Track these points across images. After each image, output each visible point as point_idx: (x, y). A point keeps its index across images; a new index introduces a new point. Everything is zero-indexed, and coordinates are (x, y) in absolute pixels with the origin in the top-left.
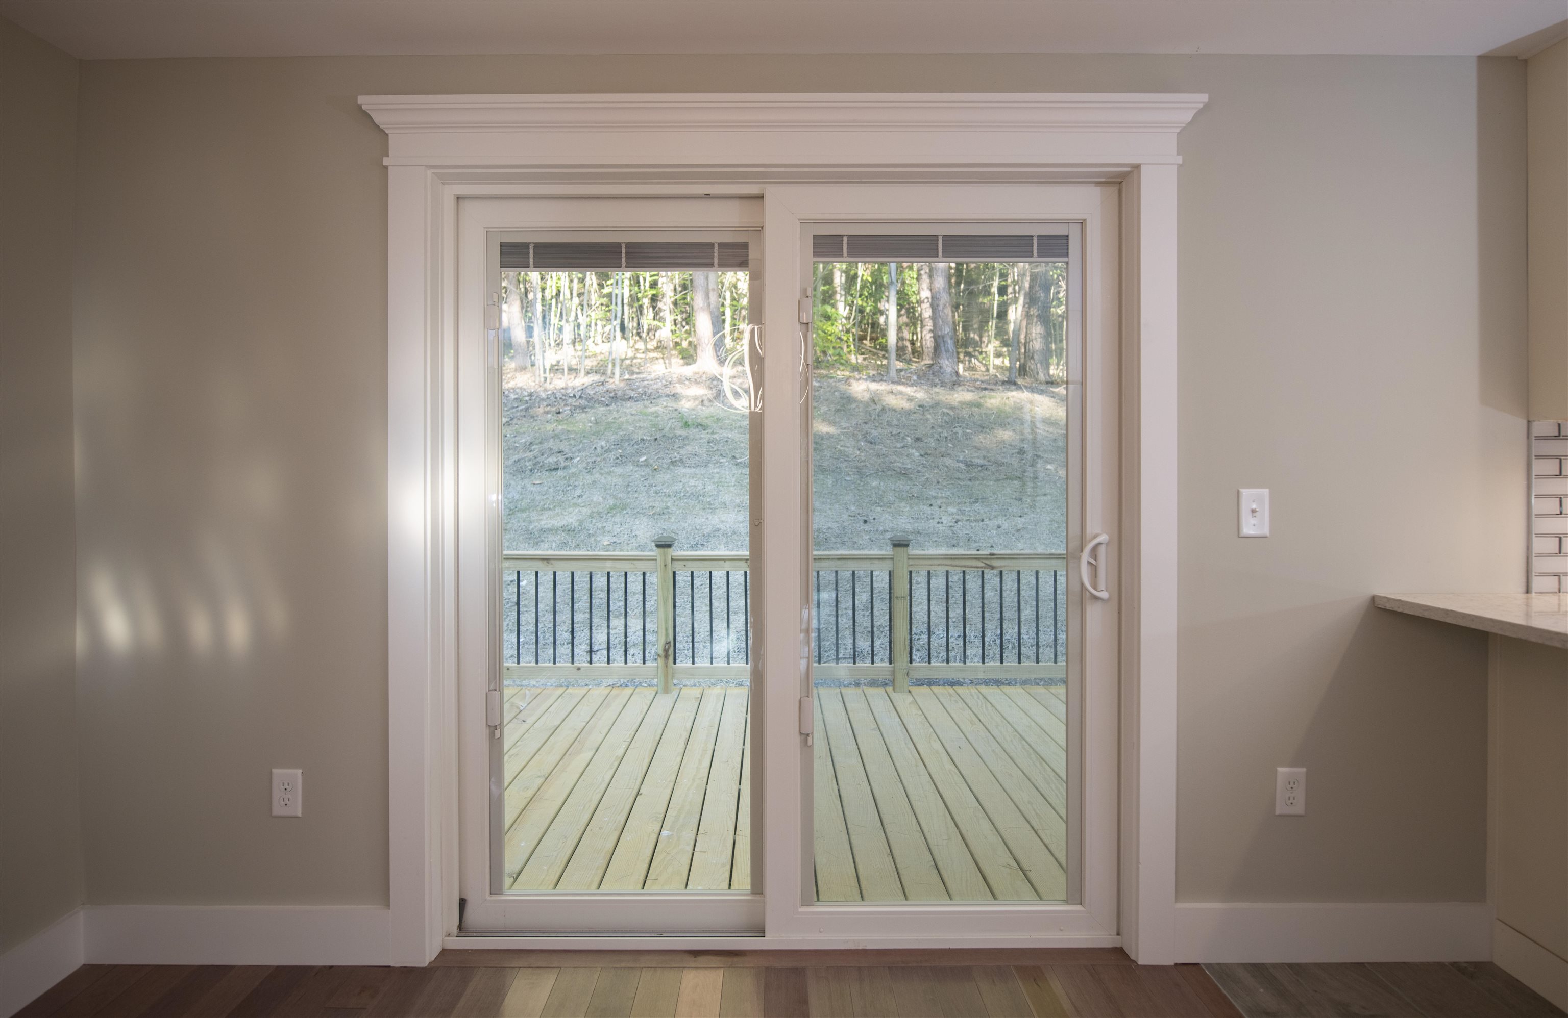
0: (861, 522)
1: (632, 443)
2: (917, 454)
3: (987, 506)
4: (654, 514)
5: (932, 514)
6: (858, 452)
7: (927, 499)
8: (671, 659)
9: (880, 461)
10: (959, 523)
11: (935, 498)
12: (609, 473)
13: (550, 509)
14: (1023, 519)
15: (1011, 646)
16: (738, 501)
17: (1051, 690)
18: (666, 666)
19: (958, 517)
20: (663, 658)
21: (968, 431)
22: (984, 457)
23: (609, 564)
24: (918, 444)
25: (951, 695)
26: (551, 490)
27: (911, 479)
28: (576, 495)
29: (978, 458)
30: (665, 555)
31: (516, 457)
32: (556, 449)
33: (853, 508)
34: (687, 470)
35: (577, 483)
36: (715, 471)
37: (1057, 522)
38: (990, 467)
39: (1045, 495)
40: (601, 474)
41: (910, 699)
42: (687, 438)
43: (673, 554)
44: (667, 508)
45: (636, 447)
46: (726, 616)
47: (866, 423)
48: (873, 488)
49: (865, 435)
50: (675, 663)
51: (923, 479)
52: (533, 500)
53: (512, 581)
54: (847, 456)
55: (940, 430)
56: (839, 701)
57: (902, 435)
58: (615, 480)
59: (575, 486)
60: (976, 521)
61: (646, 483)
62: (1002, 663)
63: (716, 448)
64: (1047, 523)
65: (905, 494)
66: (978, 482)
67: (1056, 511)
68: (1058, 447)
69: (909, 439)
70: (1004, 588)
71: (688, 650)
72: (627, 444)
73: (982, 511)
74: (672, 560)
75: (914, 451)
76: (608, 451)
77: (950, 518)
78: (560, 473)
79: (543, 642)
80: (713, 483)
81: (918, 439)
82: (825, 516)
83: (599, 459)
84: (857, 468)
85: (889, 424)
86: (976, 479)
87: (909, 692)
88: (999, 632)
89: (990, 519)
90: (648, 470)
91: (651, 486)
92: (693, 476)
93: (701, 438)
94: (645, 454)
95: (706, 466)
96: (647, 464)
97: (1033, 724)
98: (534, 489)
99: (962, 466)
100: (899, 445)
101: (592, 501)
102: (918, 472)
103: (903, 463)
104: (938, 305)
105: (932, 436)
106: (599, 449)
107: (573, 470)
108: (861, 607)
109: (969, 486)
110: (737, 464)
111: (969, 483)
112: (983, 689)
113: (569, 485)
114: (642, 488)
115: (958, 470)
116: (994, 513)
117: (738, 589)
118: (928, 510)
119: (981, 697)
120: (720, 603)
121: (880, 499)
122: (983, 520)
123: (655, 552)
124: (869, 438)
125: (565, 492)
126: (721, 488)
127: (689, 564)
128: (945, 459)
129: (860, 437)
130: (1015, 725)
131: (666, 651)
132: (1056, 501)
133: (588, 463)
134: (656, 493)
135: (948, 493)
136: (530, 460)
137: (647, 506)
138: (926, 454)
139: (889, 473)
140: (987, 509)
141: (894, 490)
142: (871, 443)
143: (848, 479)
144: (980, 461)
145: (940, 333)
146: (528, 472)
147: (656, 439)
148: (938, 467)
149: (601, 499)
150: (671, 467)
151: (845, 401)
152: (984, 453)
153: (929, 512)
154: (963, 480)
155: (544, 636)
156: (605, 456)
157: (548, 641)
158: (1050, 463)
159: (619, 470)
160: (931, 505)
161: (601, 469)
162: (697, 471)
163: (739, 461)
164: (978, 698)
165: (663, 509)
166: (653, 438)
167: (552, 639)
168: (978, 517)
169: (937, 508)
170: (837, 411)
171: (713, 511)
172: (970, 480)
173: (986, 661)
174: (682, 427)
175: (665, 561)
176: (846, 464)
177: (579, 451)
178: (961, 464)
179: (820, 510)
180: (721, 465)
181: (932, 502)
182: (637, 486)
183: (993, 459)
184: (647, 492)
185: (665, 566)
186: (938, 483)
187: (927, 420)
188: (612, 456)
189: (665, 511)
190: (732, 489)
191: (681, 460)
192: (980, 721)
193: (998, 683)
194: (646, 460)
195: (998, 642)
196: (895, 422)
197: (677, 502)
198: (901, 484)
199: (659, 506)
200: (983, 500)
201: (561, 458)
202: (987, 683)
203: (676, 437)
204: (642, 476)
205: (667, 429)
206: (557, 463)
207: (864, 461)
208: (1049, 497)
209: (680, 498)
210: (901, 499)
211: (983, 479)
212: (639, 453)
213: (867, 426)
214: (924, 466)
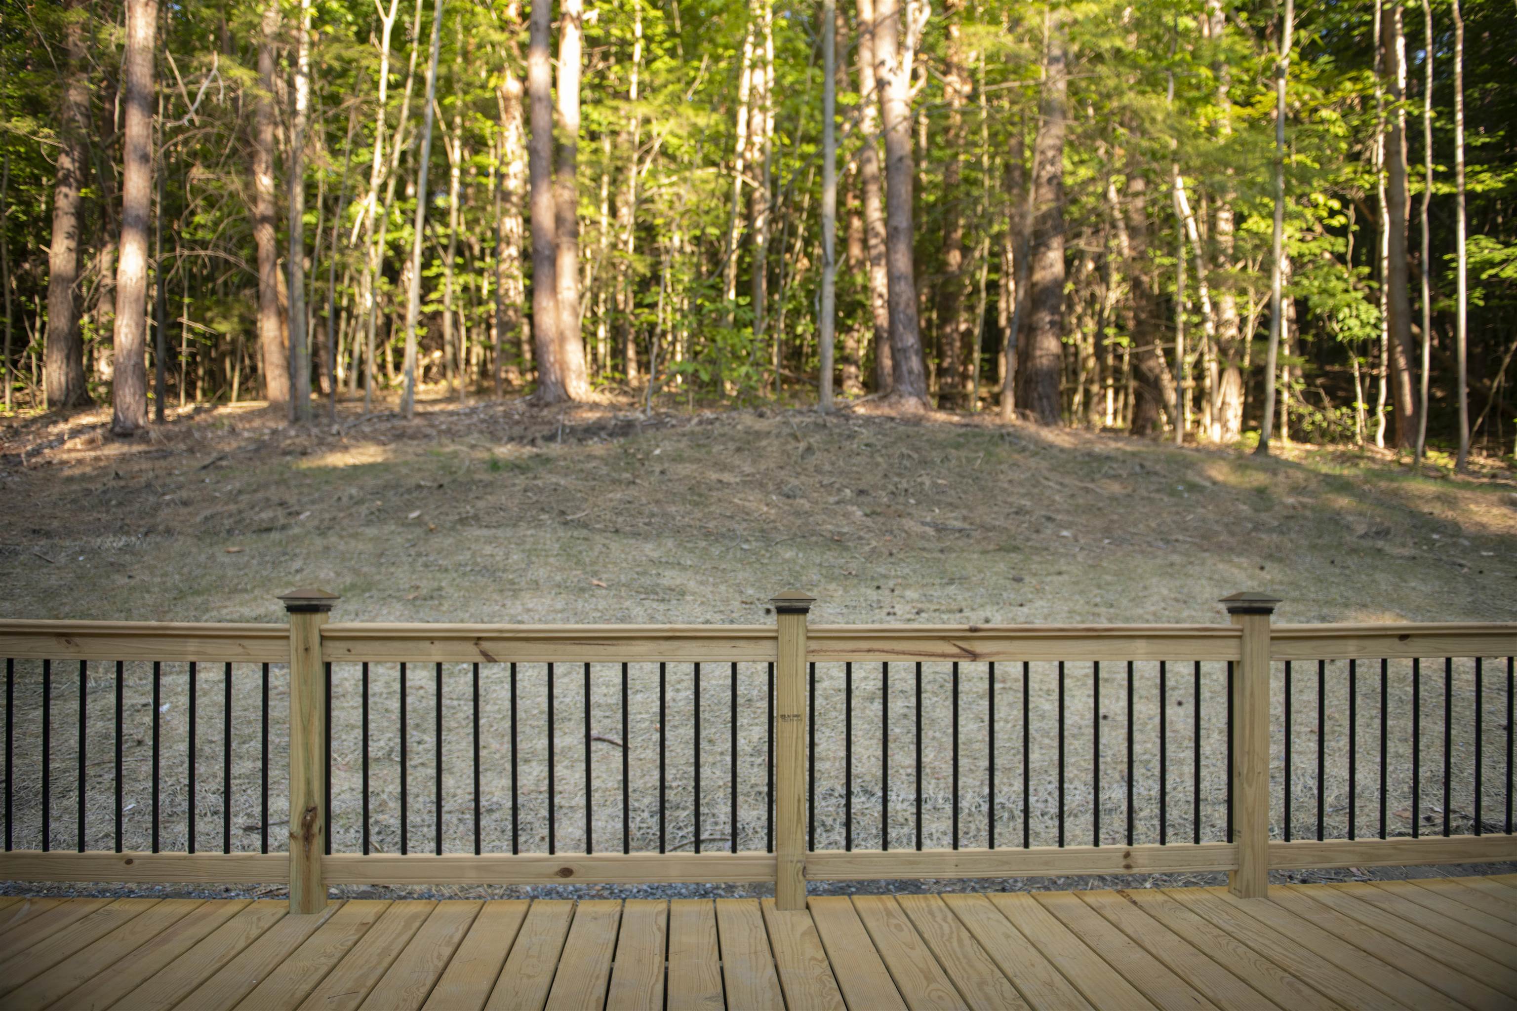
0: (762, 613)
1: (401, 490)
2: (859, 513)
3: (968, 590)
4: (415, 598)
5: (879, 601)
6: (765, 509)
7: (873, 579)
8: (318, 842)
9: (799, 522)
10: (923, 615)
11: (885, 577)
12: (355, 536)
13: (245, 591)
14: (1025, 610)
15: (1006, 815)
16: (558, 578)
17: (1087, 899)
18: (308, 858)
19: (920, 605)
20: (301, 842)
21: (940, 481)
22: (965, 518)
23: (192, 646)
24: (862, 499)
25: (889, 914)
26: (255, 562)
27: (847, 549)
28: (293, 570)
29: (956, 519)
30: (306, 629)
31: (208, 512)
32: (275, 499)
33: (750, 591)
34: (485, 532)
35: (298, 551)
36: (529, 532)
37: (1080, 614)
38: (973, 533)
39: (1060, 573)
40: (341, 537)
41: (806, 922)
42: (491, 484)
43: (325, 626)
44: (440, 589)
45: (406, 496)
46: (509, 767)
47: (781, 468)
48: (786, 561)
49: (779, 486)
50: (328, 851)
51: (867, 548)
52: (222, 578)
53: (145, 705)
54: (747, 514)
55: (896, 479)
56: (659, 929)
57: (837, 486)
58: (361, 546)
59: (295, 555)
60: (950, 611)
61: (413, 551)
62: (991, 846)
63: (535, 498)
64: (1064, 615)
65: (837, 571)
66: (954, 555)
67: (1077, 597)
68: (1078, 506)
69: (848, 491)
70: (996, 717)
71: (429, 826)
72: (392, 493)
73: (960, 598)
74: (323, 638)
75: (855, 508)
76: (360, 502)
77: (908, 608)
78: (275, 536)
79: (169, 811)
80: (523, 551)
81: (861, 492)
82: (702, 603)
83: (341, 515)
84: (762, 531)
85: (818, 470)
86: (951, 550)
87: (808, 907)
88: (986, 791)
89: (973, 609)
90: (419, 531)
91: (419, 555)
92: (489, 541)
93: (514, 485)
94: (418, 507)
95: (515, 525)
96: (419, 521)
97: (1057, 977)
98: (227, 560)
99: (931, 531)
100: (832, 499)
101: (317, 578)
102: (860, 538)
103: (837, 525)
104: (897, 304)
105: (884, 488)
106: (345, 499)
107: (296, 530)
108: (748, 749)
109: (939, 560)
110: (566, 523)
111: (940, 555)
112: (958, 901)
113: (285, 554)
114: (404, 559)
115: (923, 537)
116: (979, 600)
117: (538, 719)
118: (873, 595)
119: (950, 915)
120: (502, 744)
121: (796, 579)
122: (961, 611)
123: (288, 623)
124: (786, 489)
125: (275, 565)
126: (534, 559)
127: (359, 647)
128: (904, 521)
129: (771, 487)
130: (1017, 981)
131: (307, 826)
132: (1076, 583)
133: (322, 521)
134: (426, 566)
135: (907, 571)
136: (230, 516)
137: (407, 586)
138: (874, 513)
139: (814, 539)
140: (967, 595)
141: (820, 565)
142: (788, 497)
143: (745, 546)
144: (958, 524)
145: (899, 345)
146: (223, 534)
147: (441, 486)
148: (891, 532)
149: (332, 574)
150: (459, 527)
151: (751, 438)
152: (965, 512)
153: (875, 598)
154: (929, 551)
155: (172, 801)
156: (353, 510)
157: (178, 810)
158: (1066, 528)
159: (371, 531)
160: (878, 588)
161: (343, 529)
162: (499, 532)
163: (569, 518)
164: (945, 919)
165: (434, 590)
166: (435, 485)
167: (185, 805)
168: (955, 607)
169: (887, 592)
170: (739, 450)
171: (516, 593)
172: (942, 551)
173: (962, 841)
174: (486, 471)
175: (306, 639)
176: (745, 525)
177: (313, 502)
178: (927, 529)
179: (693, 594)
180: (540, 525)
181: (881, 582)
182: (397, 555)
183: (978, 521)
184: (411, 564)
185: (307, 650)
186: (891, 554)
187: (878, 465)
188: (364, 510)
189: (435, 594)
190: (552, 560)
191: (476, 518)
192: (945, 972)
193: (983, 885)
194: (419, 517)
195: (985, 808)
196: (827, 467)
197: (458, 580)
198: (830, 557)
199: (426, 586)
200: (962, 580)
201: (280, 512)
202: (964, 885)
203: (473, 482)
204: (408, 540)
205: (461, 472)
206: (272, 520)
207: (774, 521)
208: (1065, 577)
209: (464, 574)
210: (831, 578)
211: (963, 551)
212: (410, 506)
213: (783, 473)
214: (869, 530)
